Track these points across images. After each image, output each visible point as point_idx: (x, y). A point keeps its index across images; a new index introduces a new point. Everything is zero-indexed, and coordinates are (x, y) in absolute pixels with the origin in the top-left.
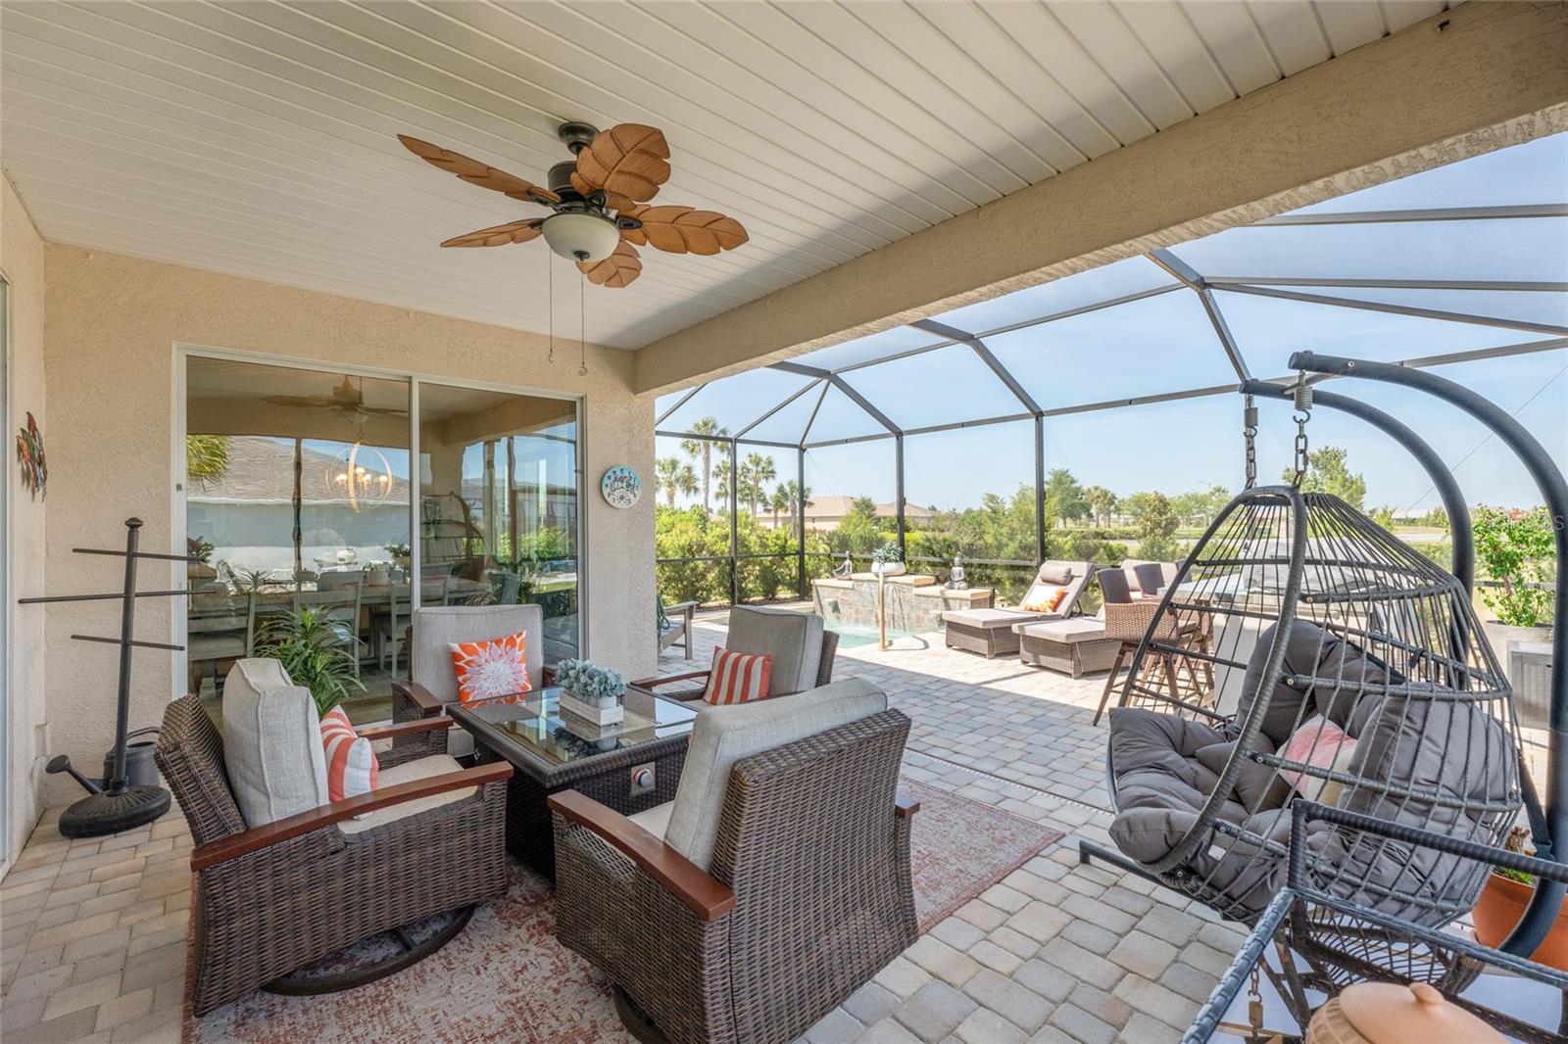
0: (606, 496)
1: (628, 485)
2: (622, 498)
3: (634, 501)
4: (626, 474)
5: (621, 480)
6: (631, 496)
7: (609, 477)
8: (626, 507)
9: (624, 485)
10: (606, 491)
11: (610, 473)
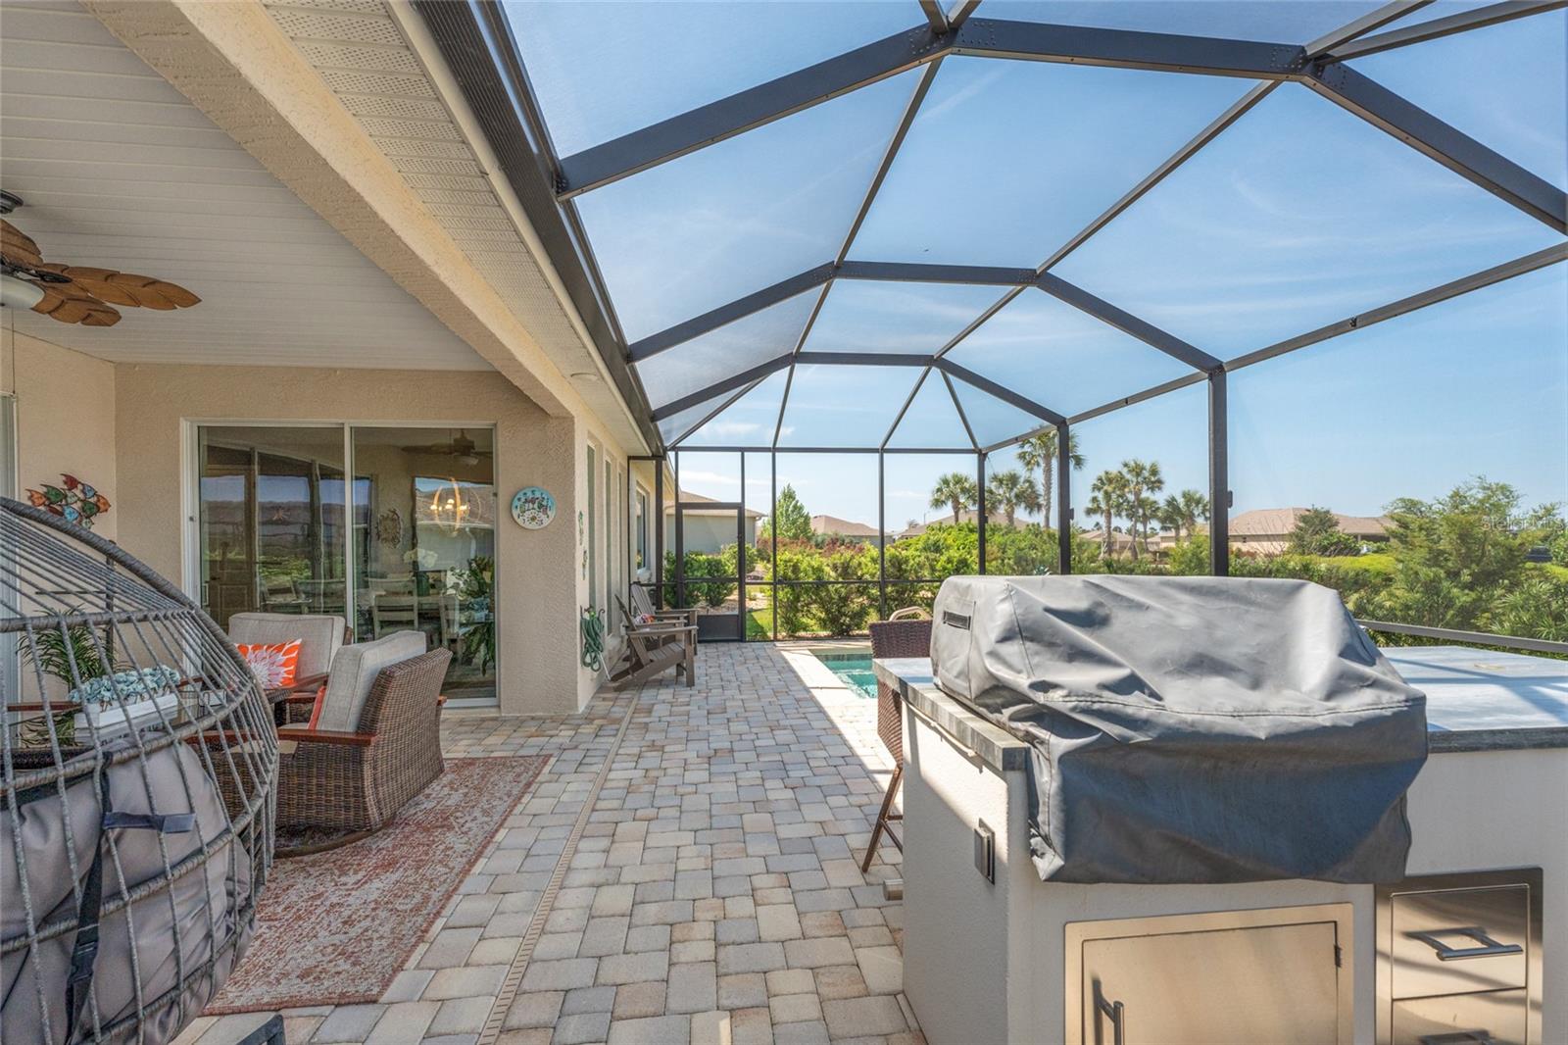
0: (516, 517)
1: (541, 506)
2: (533, 519)
3: (546, 522)
4: (538, 495)
5: (533, 501)
6: (544, 517)
7: (519, 499)
8: (537, 527)
9: (536, 506)
10: (515, 513)
11: (520, 495)
